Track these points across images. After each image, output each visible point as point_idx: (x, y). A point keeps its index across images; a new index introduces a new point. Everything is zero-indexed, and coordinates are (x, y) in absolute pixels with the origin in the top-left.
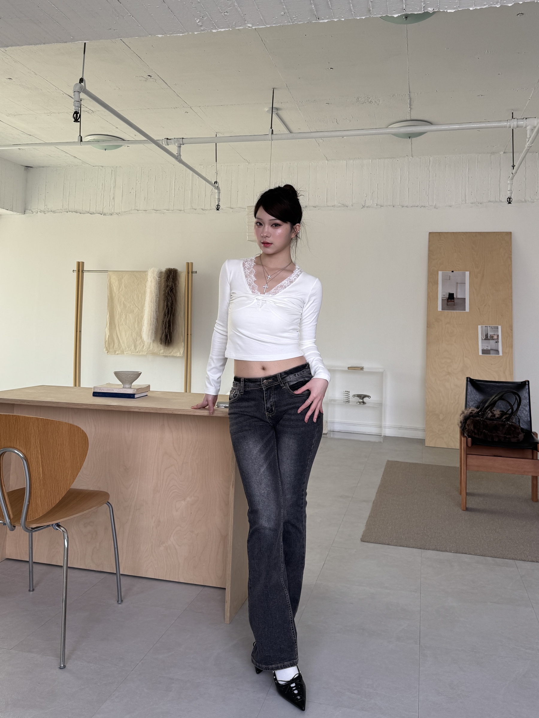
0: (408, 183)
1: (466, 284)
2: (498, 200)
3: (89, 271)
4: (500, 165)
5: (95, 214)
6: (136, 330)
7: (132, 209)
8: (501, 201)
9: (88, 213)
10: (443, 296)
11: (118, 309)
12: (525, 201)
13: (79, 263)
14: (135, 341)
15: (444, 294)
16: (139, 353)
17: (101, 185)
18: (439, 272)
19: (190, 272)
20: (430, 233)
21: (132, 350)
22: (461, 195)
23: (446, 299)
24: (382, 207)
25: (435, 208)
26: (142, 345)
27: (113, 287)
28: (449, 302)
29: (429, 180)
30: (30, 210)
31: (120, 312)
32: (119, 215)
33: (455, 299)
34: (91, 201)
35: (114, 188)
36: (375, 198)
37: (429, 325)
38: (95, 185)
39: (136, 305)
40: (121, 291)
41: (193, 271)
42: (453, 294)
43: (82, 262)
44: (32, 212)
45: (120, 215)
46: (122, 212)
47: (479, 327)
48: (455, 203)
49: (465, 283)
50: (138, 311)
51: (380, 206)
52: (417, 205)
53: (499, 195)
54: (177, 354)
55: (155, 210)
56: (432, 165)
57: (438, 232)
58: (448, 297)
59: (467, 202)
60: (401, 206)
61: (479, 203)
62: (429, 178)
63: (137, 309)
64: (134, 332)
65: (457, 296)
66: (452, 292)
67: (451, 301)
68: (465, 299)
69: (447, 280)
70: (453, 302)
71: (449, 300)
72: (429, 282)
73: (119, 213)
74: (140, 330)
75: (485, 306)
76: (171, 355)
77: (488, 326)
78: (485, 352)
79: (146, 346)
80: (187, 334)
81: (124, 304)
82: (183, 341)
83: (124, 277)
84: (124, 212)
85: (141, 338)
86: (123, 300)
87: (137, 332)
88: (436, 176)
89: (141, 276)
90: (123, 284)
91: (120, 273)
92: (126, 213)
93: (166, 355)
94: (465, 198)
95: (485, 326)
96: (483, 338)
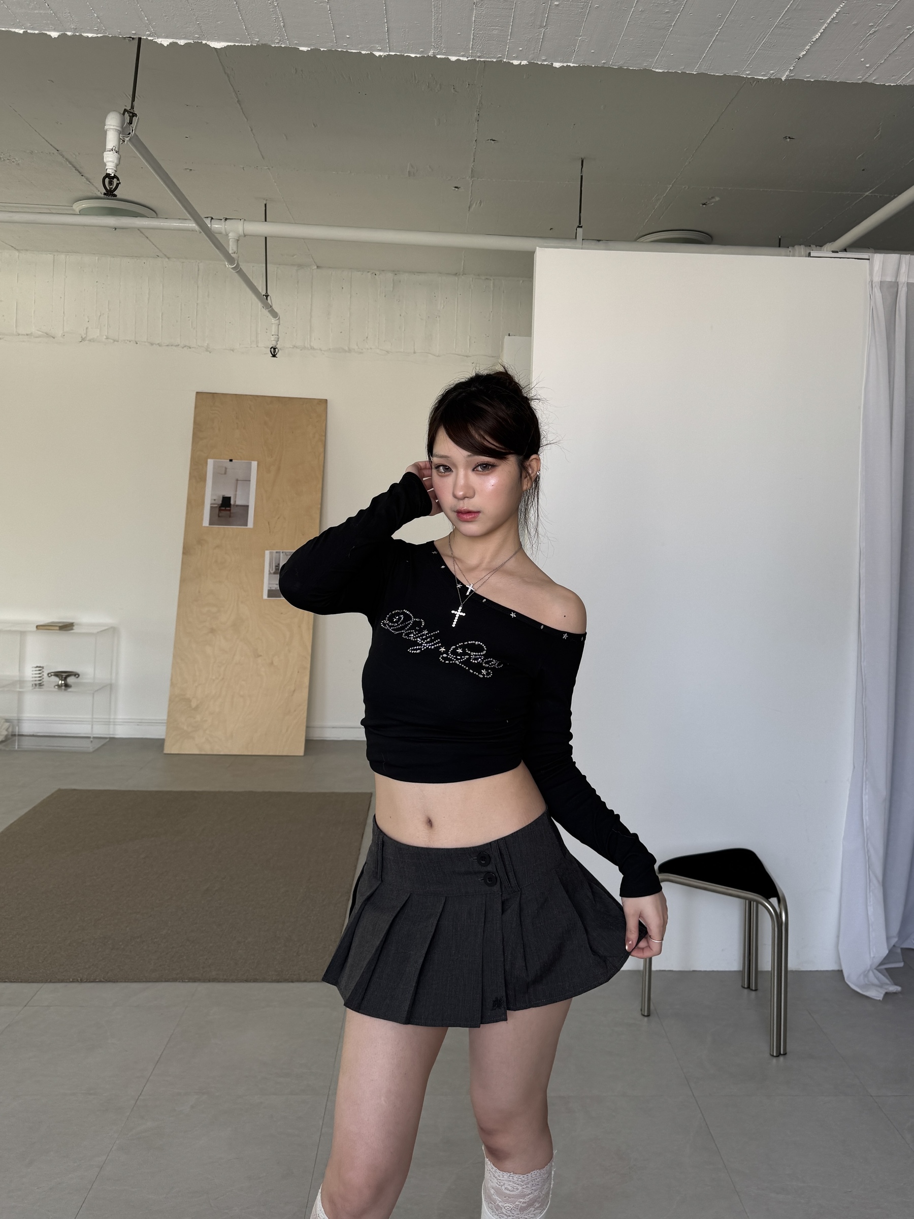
0: (161, 303)
2: (309, 346)
4: (312, 287)
10: (213, 502)
12: (350, 351)
15: (215, 498)
18: (209, 460)
20: (197, 393)
22: (250, 332)
23: (217, 507)
24: (115, 342)
28: (222, 512)
29: (198, 302)
33: (232, 507)
36: (105, 326)
37: (187, 551)
42: (230, 498)
48: (240, 344)
49: (250, 481)
51: (112, 341)
52: (176, 344)
53: (309, 335)
56: (203, 277)
57: (211, 393)
58: (220, 502)
59: (259, 345)
60: (149, 342)
62: (197, 299)
65: (235, 501)
66: (227, 495)
67: (225, 510)
68: (248, 506)
69: (222, 474)
70: (228, 512)
71: (222, 508)
72: (191, 476)
75: (278, 518)
77: (280, 552)
78: (273, 593)
88: (208, 296)
94: (257, 337)
95: (276, 552)
96: (272, 572)
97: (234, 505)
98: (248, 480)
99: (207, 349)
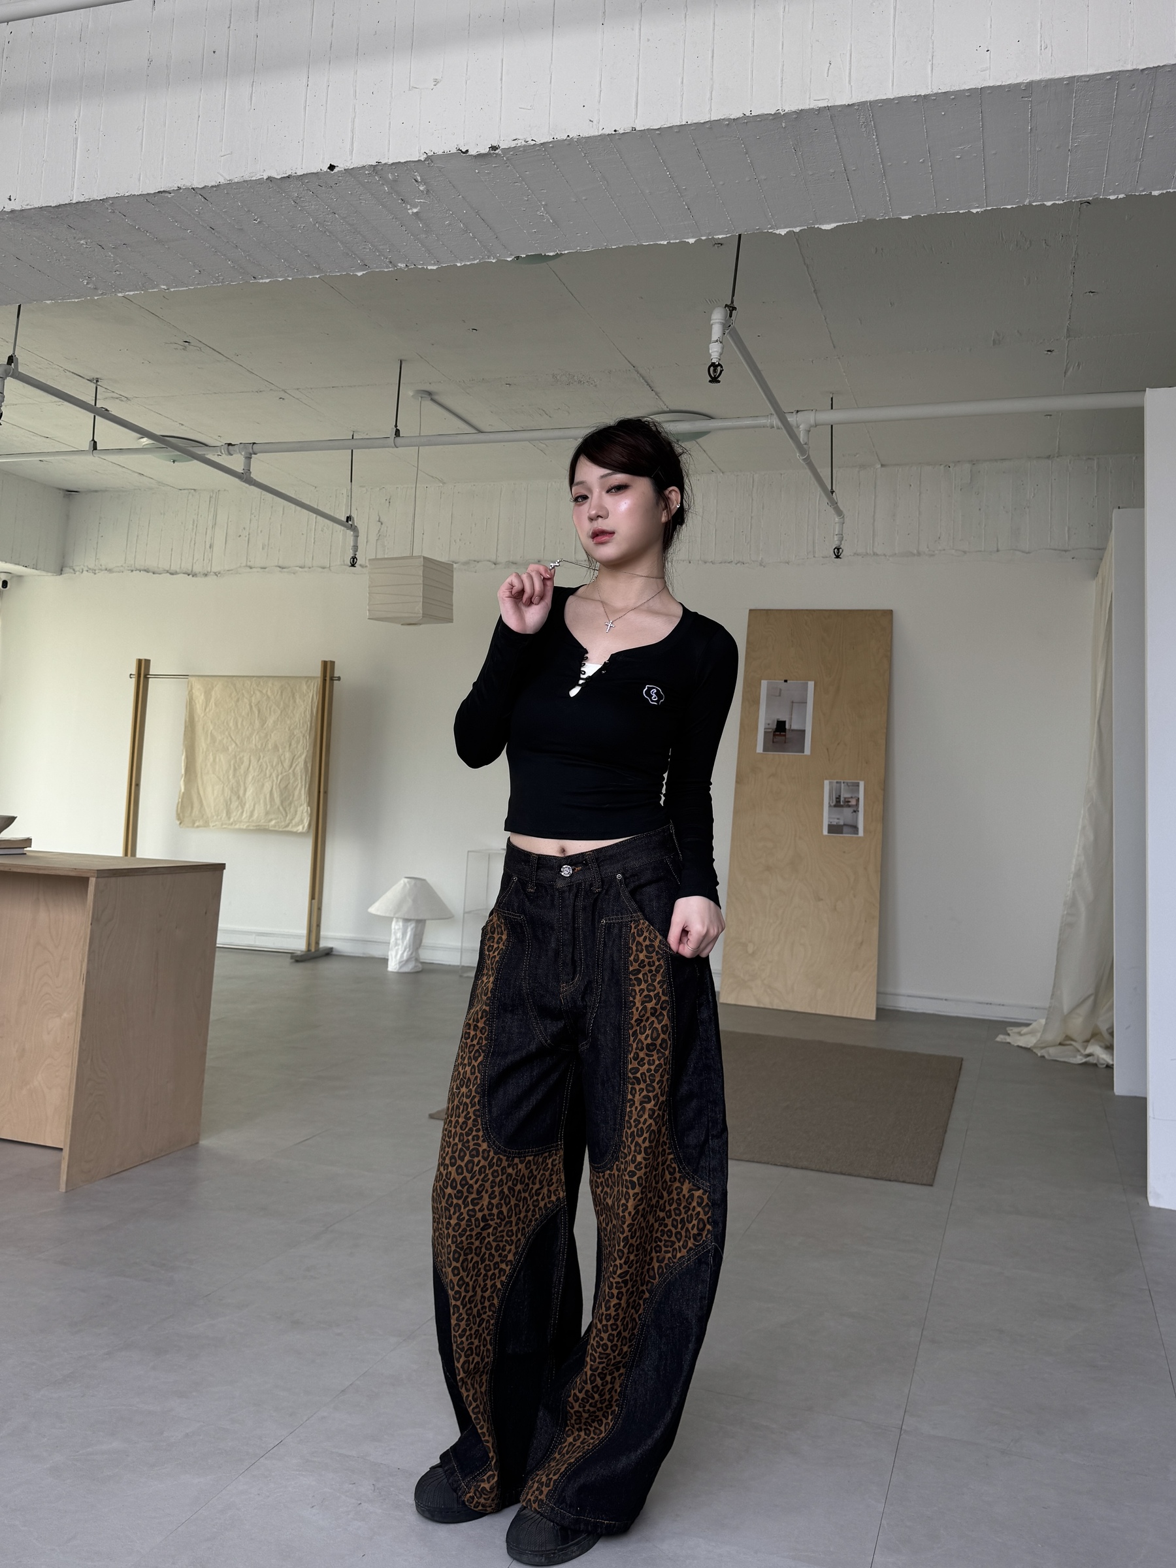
0: (715, 520)
1: (808, 704)
2: (871, 552)
3: (156, 676)
4: (875, 488)
5: (178, 574)
6: (231, 783)
7: (242, 566)
8: (875, 554)
9: (168, 572)
10: (767, 726)
11: (202, 744)
12: (919, 554)
13: (140, 661)
14: (229, 803)
15: (769, 723)
16: (236, 825)
17: (191, 522)
18: (762, 681)
19: (328, 678)
20: (750, 610)
21: (223, 819)
22: (807, 543)
23: (771, 732)
25: (761, 565)
26: (240, 811)
27: (195, 704)
28: (776, 737)
29: (752, 515)
30: (71, 567)
31: (205, 750)
32: (218, 575)
33: (787, 732)
34: (173, 552)
35: (212, 528)
38: (182, 523)
39: (233, 740)
40: (209, 711)
41: (335, 676)
42: (785, 722)
43: (145, 660)
44: (74, 570)
45: (219, 577)
46: (223, 571)
47: (827, 783)
48: (796, 556)
49: (806, 703)
50: (236, 748)
53: (871, 542)
54: (298, 829)
55: (280, 567)
56: (758, 489)
57: (764, 610)
58: (775, 727)
59: (816, 556)
62: (752, 512)
63: (234, 745)
64: (226, 786)
65: (791, 726)
66: (782, 719)
67: (780, 735)
68: (804, 731)
69: (776, 695)
70: (784, 738)
71: (777, 733)
72: (744, 699)
73: (219, 573)
74: (238, 783)
75: (838, 744)
76: (289, 829)
77: (841, 782)
78: (833, 829)
79: (246, 813)
80: (319, 792)
81: (213, 737)
82: (309, 804)
83: (216, 686)
84: (228, 571)
85: (238, 797)
86: (211, 728)
87: (232, 787)
88: (763, 508)
89: (243, 685)
90: (213, 700)
91: (209, 679)
92: (231, 572)
93: (281, 830)
94: (814, 547)
95: (837, 782)
96: (832, 804)
97: (789, 730)
98: (804, 702)
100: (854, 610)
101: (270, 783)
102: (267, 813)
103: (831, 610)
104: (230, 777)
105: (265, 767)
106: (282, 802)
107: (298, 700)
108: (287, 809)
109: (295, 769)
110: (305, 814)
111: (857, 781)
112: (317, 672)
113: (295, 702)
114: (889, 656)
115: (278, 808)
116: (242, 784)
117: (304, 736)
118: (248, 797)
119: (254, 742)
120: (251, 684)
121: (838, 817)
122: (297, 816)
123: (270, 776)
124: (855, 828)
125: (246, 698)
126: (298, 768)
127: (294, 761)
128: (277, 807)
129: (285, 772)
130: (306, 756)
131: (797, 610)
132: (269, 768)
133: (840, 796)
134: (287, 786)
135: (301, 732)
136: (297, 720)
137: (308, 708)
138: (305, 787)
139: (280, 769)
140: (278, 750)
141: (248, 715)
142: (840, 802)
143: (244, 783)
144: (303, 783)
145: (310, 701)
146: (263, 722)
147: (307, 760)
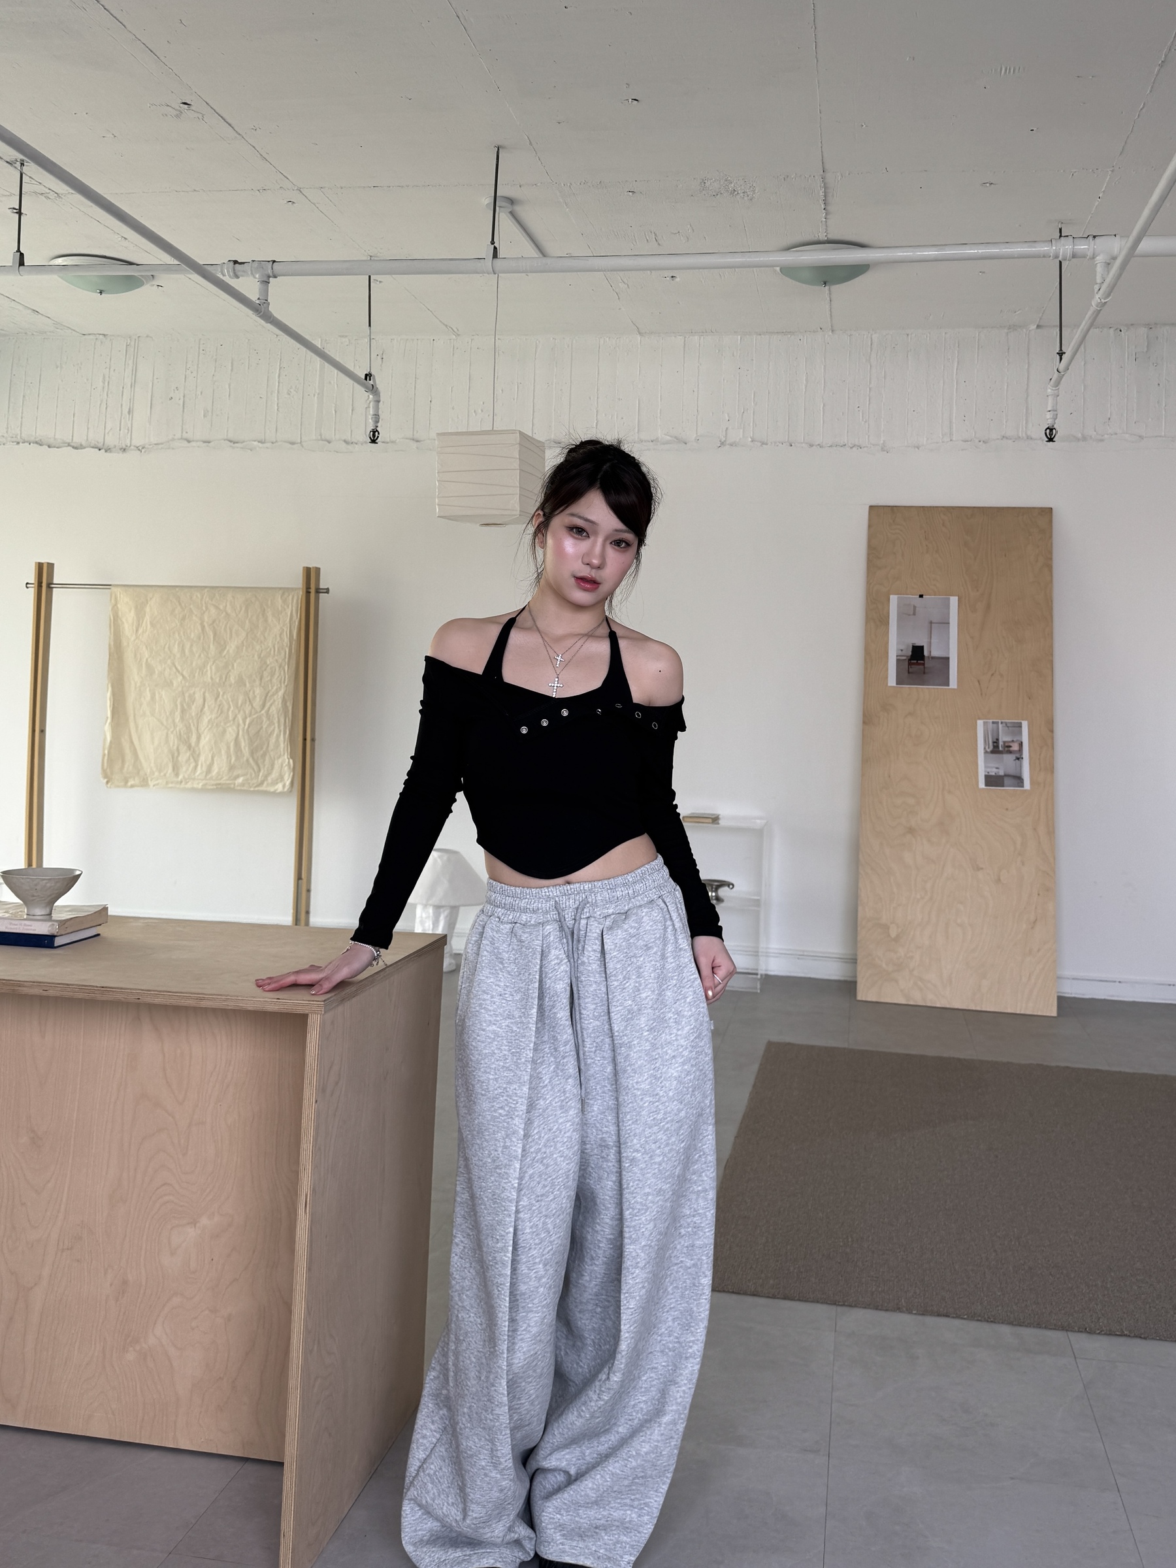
0: (823, 392)
1: (951, 624)
2: (1024, 435)
3: (63, 586)
4: (1028, 354)
5: (85, 448)
6: (178, 729)
7: (176, 437)
8: (1029, 438)
9: (69, 445)
10: (900, 653)
11: (134, 676)
12: (1084, 439)
13: (40, 566)
14: (176, 754)
15: (901, 648)
16: (186, 783)
17: (101, 379)
18: (891, 596)
19: (313, 591)
20: (871, 507)
21: (168, 775)
22: (941, 422)
23: (905, 660)
24: (764, 446)
25: (883, 450)
26: (193, 765)
27: (123, 623)
28: (912, 666)
29: (871, 386)
31: (138, 685)
32: (143, 451)
33: (927, 659)
34: (76, 418)
35: (131, 387)
36: (749, 425)
37: (868, 719)
38: (87, 380)
39: (176, 668)
40: (143, 632)
41: (321, 587)
42: (923, 647)
43: (48, 563)
45: (145, 452)
46: (150, 445)
47: (980, 723)
48: (928, 439)
49: (949, 623)
50: (183, 682)
51: (759, 444)
52: (842, 444)
53: (1024, 422)
54: (276, 787)
55: (230, 441)
56: (878, 352)
57: (889, 506)
58: (910, 653)
59: (954, 439)
60: (807, 443)
61: (980, 441)
62: (870, 383)
63: (180, 678)
64: (172, 732)
65: (930, 652)
66: (918, 644)
67: (918, 664)
68: (948, 659)
69: (909, 615)
70: (922, 667)
71: (912, 661)
72: (868, 619)
73: (143, 448)
74: (188, 728)
75: (992, 675)
76: (263, 788)
77: (998, 722)
78: (993, 781)
79: (202, 766)
80: (305, 739)
81: (148, 666)
82: (292, 756)
83: (151, 599)
84: (155, 444)
85: (189, 747)
86: (147, 656)
87: (180, 734)
88: (885, 378)
89: (191, 598)
90: (147, 618)
91: (140, 592)
92: (160, 446)
93: (252, 789)
94: (951, 428)
95: (993, 723)
96: (988, 750)
97: (928, 657)
98: (945, 622)
99: (884, 449)
100: (1003, 508)
101: (235, 728)
102: (232, 768)
103: (974, 507)
104: (177, 720)
105: (226, 707)
106: (252, 753)
107: (270, 618)
108: (260, 762)
109: (269, 708)
110: (286, 768)
111: (1019, 721)
112: (299, 582)
113: (266, 620)
114: (1048, 566)
115: (247, 760)
116: (193, 729)
117: (280, 667)
118: (204, 746)
119: (209, 672)
120: (202, 598)
121: (997, 766)
122: (274, 771)
123: (234, 719)
124: (1019, 780)
125: (196, 615)
126: (273, 708)
127: (268, 697)
128: (245, 758)
129: (257, 712)
130: (285, 693)
131: (930, 507)
132: (232, 708)
133: (998, 740)
134: (259, 731)
135: (277, 661)
136: (270, 645)
137: (285, 629)
138: (285, 734)
139: (248, 709)
140: (245, 685)
141: (200, 639)
142: (998, 747)
143: (197, 730)
144: (282, 728)
145: (288, 620)
146: (222, 647)
147: (286, 697)
